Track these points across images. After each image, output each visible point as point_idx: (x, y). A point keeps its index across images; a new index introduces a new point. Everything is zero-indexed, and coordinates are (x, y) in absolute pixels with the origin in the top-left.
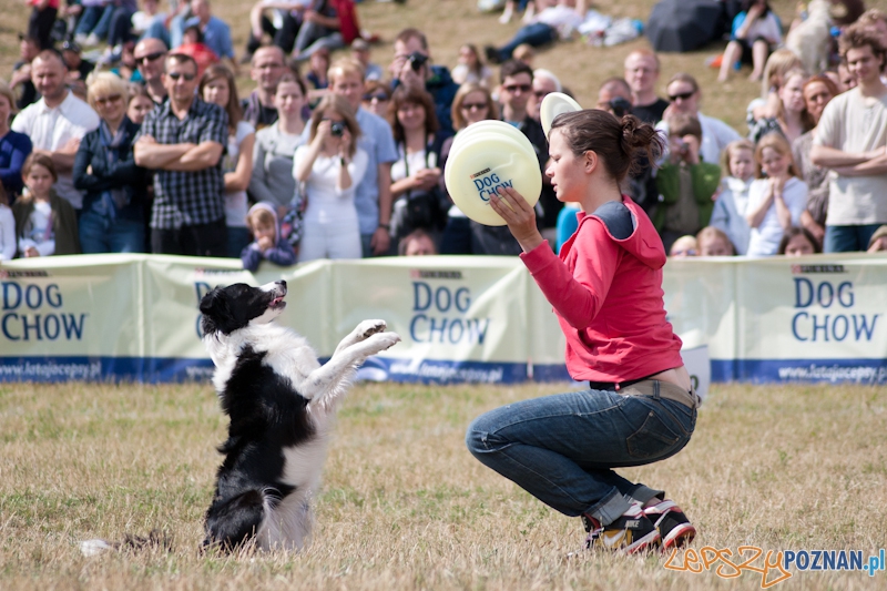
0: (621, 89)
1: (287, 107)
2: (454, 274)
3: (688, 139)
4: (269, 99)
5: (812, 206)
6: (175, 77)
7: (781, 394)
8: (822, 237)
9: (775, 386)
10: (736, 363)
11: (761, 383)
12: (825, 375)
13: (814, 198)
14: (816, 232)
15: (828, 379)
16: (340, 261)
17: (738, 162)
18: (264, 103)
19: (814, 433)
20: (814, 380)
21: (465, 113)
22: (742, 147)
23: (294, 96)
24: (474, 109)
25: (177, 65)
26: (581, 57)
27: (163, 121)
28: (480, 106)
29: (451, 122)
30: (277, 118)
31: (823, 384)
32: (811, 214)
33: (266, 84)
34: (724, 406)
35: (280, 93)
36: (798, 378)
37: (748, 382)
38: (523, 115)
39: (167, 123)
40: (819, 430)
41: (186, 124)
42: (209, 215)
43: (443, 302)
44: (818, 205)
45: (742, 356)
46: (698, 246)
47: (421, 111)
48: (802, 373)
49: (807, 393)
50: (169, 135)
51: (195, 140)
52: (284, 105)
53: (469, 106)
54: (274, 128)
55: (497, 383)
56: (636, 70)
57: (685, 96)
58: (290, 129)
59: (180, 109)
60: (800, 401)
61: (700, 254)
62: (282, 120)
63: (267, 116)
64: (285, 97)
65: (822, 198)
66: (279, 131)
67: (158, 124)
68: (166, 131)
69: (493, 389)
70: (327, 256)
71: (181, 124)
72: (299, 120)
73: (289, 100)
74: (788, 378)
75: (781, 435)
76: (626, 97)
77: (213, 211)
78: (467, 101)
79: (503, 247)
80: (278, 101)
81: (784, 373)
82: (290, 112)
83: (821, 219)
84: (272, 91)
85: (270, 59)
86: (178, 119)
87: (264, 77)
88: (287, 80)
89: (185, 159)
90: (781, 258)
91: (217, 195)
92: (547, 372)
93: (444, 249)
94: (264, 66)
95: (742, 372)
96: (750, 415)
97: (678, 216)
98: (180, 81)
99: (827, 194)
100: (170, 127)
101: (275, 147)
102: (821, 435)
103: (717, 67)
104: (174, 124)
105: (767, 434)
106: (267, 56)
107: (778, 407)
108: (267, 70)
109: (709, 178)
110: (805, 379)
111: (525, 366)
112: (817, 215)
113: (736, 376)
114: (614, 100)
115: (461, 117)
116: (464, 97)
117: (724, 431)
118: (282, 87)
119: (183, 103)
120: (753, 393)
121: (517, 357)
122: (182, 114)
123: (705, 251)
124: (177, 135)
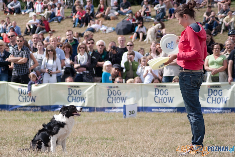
0: (114, 44)
1: (39, 48)
2: (78, 87)
3: (131, 56)
4: (35, 46)
5: (159, 72)
6: (18, 41)
7: (153, 115)
8: (162, 79)
9: (151, 113)
10: (142, 107)
11: (148, 112)
12: (162, 111)
13: (160, 70)
14: (160, 78)
15: (163, 112)
16: (51, 84)
17: (143, 62)
18: (34, 47)
19: (162, 124)
20: (160, 112)
21: (80, 49)
22: (144, 58)
23: (41, 46)
24: (82, 49)
25: (18, 38)
26: (101, 36)
27: (15, 51)
28: (83, 48)
29: (77, 52)
30: (37, 50)
31: (162, 113)
32: (159, 73)
33: (35, 42)
34: (140, 117)
35: (38, 45)
36: (156, 111)
37: (145, 112)
38: (93, 50)
39: (16, 51)
40: (163, 123)
41: (20, 52)
42: (24, 73)
43: (75, 93)
44: (161, 71)
45: (144, 106)
46: (134, 81)
47: (69, 49)
48: (157, 110)
49: (158, 114)
50: (16, 54)
51: (22, 56)
52: (39, 47)
53: (81, 48)
54: (36, 53)
55: (88, 111)
56: (121, 41)
57: (131, 46)
58: (40, 53)
59: (19, 48)
60: (157, 116)
61: (135, 83)
62: (38, 51)
63: (35, 50)
64: (39, 46)
65: (162, 70)
66: (37, 53)
67: (14, 51)
68: (16, 53)
69: (87, 113)
70: (49, 82)
71: (19, 52)
72: (42, 51)
73: (40, 46)
74: (154, 111)
75: (154, 124)
76: (115, 46)
77: (25, 72)
78: (80, 47)
79: (90, 80)
80: (37, 47)
81: (153, 110)
82: (40, 49)
83: (162, 75)
84: (36, 44)
85: (36, 37)
86: (19, 51)
87: (34, 41)
88: (39, 42)
89: (19, 61)
90: (152, 84)
91: (26, 68)
92: (99, 109)
93: (76, 81)
94: (35, 38)
95: (144, 110)
96: (147, 119)
97: (129, 74)
98: (19, 42)
99: (163, 69)
100: (17, 52)
101: (37, 57)
102: (164, 125)
103: (131, 38)
104: (18, 52)
105: (151, 124)
106: (36, 36)
107: (153, 118)
108: (35, 39)
109: (136, 65)
110: (158, 111)
111: (94, 108)
112: (160, 74)
113: (142, 111)
114: (112, 46)
115: (79, 50)
116: (80, 46)
117: (142, 123)
118: (38, 43)
119: (20, 47)
120: (147, 114)
121: (92, 105)
122: (20, 50)
123: (136, 82)
124: (18, 54)
